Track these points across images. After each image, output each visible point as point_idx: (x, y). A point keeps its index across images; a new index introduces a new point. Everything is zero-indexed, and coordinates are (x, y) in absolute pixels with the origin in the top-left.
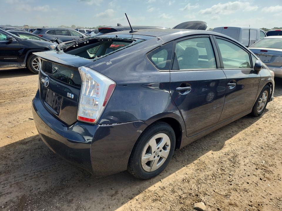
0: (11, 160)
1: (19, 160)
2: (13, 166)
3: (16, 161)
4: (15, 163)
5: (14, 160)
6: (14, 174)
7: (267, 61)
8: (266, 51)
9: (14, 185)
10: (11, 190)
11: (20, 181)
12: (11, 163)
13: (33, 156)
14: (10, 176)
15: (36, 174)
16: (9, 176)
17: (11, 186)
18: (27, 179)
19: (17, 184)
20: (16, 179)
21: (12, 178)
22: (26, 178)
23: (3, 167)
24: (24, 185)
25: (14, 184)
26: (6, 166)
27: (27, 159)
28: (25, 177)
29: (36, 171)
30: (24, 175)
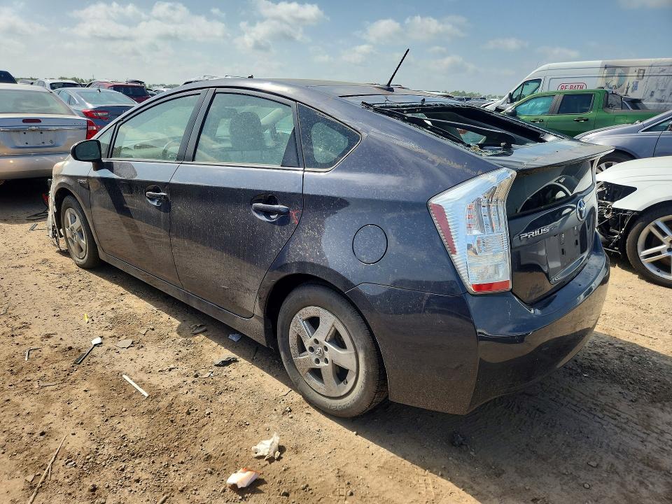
0: (623, 485)
1: (605, 467)
2: (630, 465)
3: (613, 470)
4: (621, 467)
5: (617, 478)
6: (640, 447)
7: (50, 144)
8: (37, 121)
9: (655, 430)
10: (665, 428)
11: (640, 428)
12: (629, 478)
13: (568, 446)
14: (651, 451)
15: (601, 415)
16: (653, 454)
17: (662, 432)
18: (626, 421)
19: (648, 427)
20: (644, 436)
21: (650, 445)
22: (625, 423)
23: (653, 484)
24: (638, 415)
25: (654, 432)
26: (646, 481)
27: (586, 453)
28: (624, 426)
29: (596, 418)
30: (624, 430)
